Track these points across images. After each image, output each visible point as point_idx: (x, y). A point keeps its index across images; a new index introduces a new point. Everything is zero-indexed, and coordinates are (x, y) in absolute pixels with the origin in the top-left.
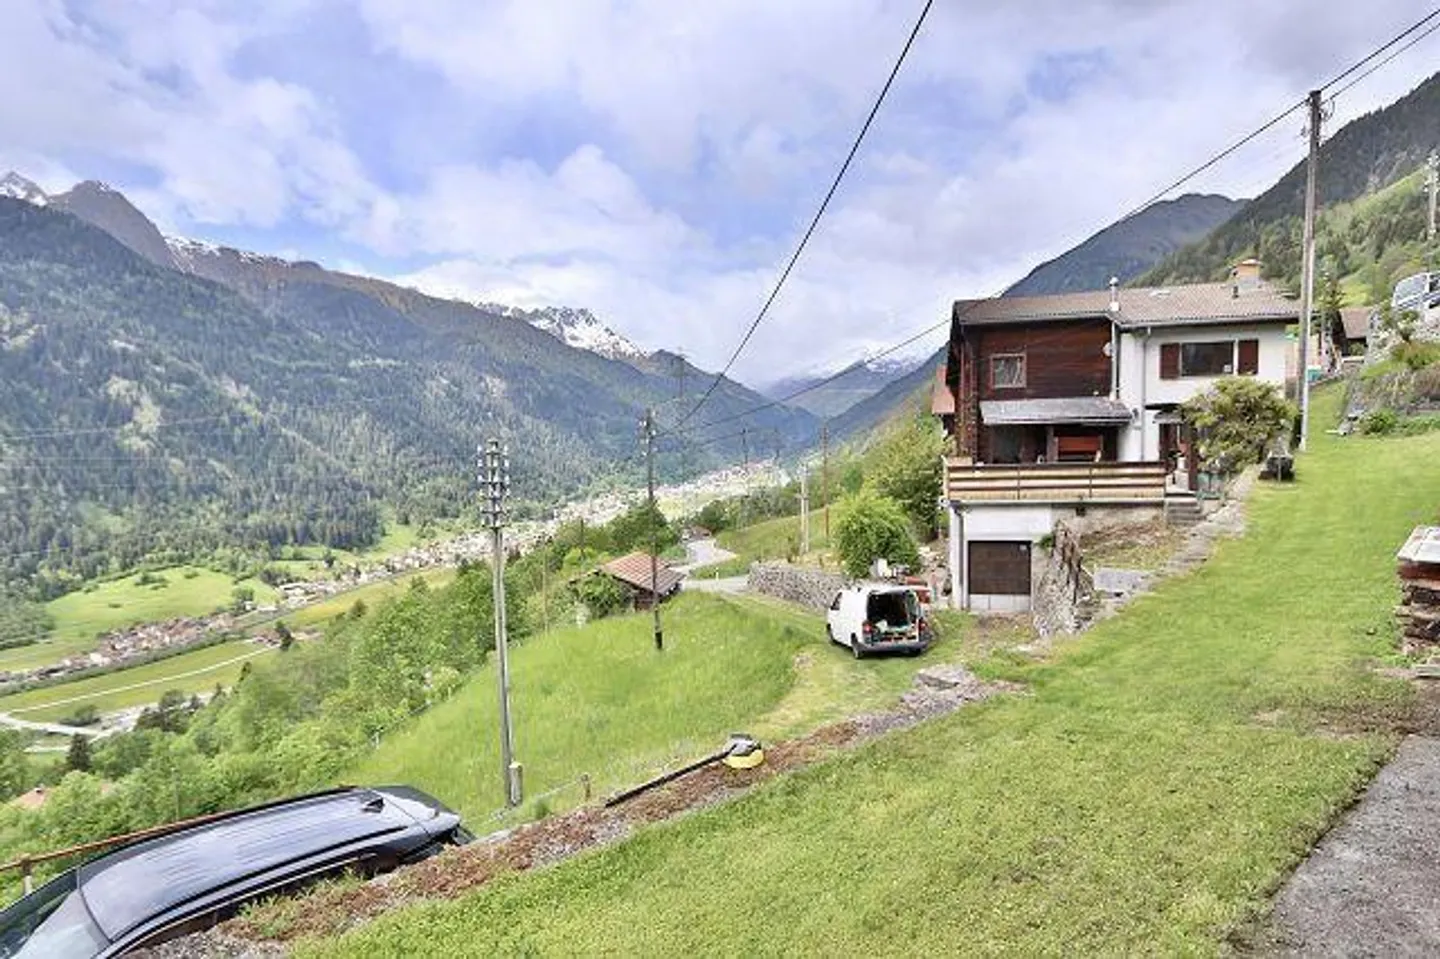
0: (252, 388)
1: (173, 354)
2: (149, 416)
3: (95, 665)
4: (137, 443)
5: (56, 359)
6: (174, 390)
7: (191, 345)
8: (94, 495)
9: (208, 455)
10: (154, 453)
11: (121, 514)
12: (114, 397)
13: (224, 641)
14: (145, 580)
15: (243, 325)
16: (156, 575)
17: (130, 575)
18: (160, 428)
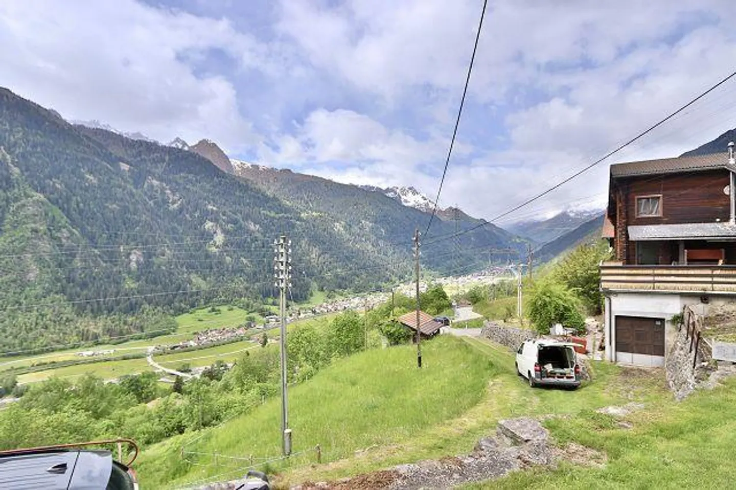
0: (260, 226)
1: (230, 211)
2: (219, 238)
3: (191, 346)
4: (214, 249)
5: (187, 213)
6: (230, 227)
7: (238, 207)
8: (197, 273)
9: (241, 256)
10: (220, 254)
11: (206, 280)
12: (207, 230)
13: (242, 340)
14: (213, 310)
15: (258, 198)
16: (217, 308)
17: (206, 307)
18: (223, 243)
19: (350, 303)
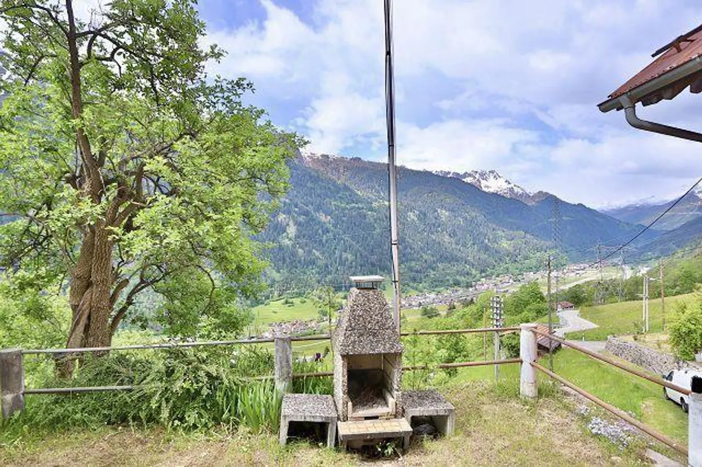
0: (332, 217)
1: (302, 203)
2: (292, 230)
3: (267, 337)
4: (287, 242)
6: (302, 219)
7: (309, 199)
9: (313, 248)
10: (292, 245)
11: (279, 272)
12: (280, 222)
14: (287, 302)
15: (329, 188)
16: (291, 300)
17: (282, 299)
18: (295, 235)
19: (425, 298)
